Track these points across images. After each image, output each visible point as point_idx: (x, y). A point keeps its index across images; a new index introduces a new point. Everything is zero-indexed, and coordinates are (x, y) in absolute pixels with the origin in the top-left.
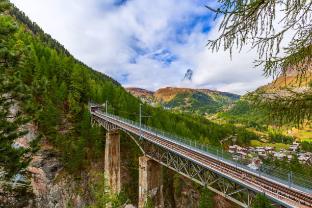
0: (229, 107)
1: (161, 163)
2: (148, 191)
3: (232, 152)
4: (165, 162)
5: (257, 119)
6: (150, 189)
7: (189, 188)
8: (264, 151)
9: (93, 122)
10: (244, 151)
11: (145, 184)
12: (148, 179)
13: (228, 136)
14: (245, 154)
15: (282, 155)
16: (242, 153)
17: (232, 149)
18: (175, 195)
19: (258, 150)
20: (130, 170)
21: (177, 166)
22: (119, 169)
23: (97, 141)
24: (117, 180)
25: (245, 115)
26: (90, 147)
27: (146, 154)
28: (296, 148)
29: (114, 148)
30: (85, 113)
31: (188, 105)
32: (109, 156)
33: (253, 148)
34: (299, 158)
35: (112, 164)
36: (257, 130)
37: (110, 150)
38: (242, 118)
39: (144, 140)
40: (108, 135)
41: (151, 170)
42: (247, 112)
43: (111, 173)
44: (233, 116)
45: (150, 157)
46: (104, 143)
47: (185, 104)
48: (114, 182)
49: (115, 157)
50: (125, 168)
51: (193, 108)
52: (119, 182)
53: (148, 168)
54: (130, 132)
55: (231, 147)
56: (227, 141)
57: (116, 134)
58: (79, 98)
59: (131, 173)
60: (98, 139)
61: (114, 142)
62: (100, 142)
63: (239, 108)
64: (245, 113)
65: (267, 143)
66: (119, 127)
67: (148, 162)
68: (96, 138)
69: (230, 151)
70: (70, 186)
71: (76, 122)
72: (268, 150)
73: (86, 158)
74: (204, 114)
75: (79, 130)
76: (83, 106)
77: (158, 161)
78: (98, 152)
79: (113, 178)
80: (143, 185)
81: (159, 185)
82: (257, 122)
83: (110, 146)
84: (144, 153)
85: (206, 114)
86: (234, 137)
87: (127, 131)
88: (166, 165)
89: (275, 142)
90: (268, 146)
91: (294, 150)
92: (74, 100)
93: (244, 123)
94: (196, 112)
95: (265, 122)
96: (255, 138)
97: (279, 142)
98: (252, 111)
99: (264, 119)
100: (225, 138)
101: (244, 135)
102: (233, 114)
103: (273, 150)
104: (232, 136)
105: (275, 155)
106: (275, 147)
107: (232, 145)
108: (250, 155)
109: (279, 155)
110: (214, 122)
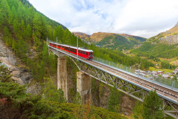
0: (138, 46)
1: (90, 75)
2: (82, 92)
4: (93, 75)
5: (155, 54)
6: (83, 90)
7: (108, 92)
8: (157, 73)
9: (50, 51)
10: (144, 73)
11: (80, 88)
12: (82, 85)
13: (135, 64)
14: (145, 75)
15: (167, 76)
16: (142, 74)
17: (137, 72)
18: (100, 95)
19: (153, 73)
20: (73, 81)
21: (99, 77)
22: (66, 80)
23: (52, 63)
24: (65, 86)
25: (148, 51)
26: (49, 67)
27: (81, 70)
28: (176, 72)
29: (63, 68)
30: (44, 45)
31: (112, 44)
32: (60, 72)
33: (150, 71)
34: (177, 78)
35: (61, 77)
36: (154, 61)
37: (60, 68)
38: (146, 53)
39: (80, 61)
40: (58, 59)
41: (84, 80)
42: (150, 49)
43: (61, 82)
44: (140, 52)
45: (84, 72)
46: (57, 64)
47: (110, 44)
48: (63, 87)
49: (63, 73)
50: (70, 80)
51: (115, 46)
52: (66, 87)
53: (82, 79)
54: (72, 57)
56: (135, 67)
57: (64, 59)
58: (40, 36)
59: (74, 83)
60: (53, 62)
61: (63, 64)
62: (55, 64)
63: (145, 47)
64: (148, 50)
65: (159, 69)
66: (65, 54)
67: (82, 75)
68: (52, 62)
70: (38, 88)
71: (39, 51)
72: (159, 73)
73: (46, 73)
74: (122, 50)
75: (41, 57)
76: (42, 42)
77: (88, 74)
78: (53, 70)
79: (63, 85)
80: (79, 88)
81: (89, 89)
82: (154, 56)
83: (60, 66)
84: (80, 69)
85: (123, 50)
87: (69, 56)
88: (93, 77)
89: (165, 68)
90: (159, 71)
91: (175, 74)
92: (36, 37)
93: (147, 56)
94: (117, 49)
95: (160, 56)
96: (152, 65)
97: (167, 68)
98: (153, 49)
99: (160, 54)
100: (133, 65)
101: (146, 64)
102: (140, 51)
103: (162, 73)
104: (137, 64)
105: (163, 76)
106: (164, 71)
107: (137, 69)
108: (148, 76)
109: (165, 76)
110: (127, 55)
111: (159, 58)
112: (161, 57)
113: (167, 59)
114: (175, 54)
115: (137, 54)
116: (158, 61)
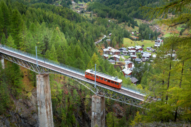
5: (130, 12)
8: (134, 51)
10: (118, 53)
13: (100, 36)
15: (148, 55)
17: (106, 52)
19: (130, 51)
25: (118, 5)
28: (159, 45)
33: (126, 49)
36: (129, 26)
38: (116, 12)
55: (105, 50)
56: (101, 42)
65: (136, 40)
69: (105, 55)
72: (138, 50)
82: (129, 16)
85: (73, 2)
86: (109, 37)
89: (143, 39)
90: (138, 45)
93: (117, 18)
96: (127, 35)
97: (147, 39)
99: (137, 11)
100: (99, 40)
101: (119, 35)
102: (106, 5)
103: (141, 49)
104: (105, 36)
105: (143, 56)
106: (143, 46)
107: (106, 47)
108: (123, 57)
109: (146, 54)
110: (83, 15)
111: (135, 20)
112: (139, 18)
113: (147, 21)
115: (101, 12)
116: (134, 25)
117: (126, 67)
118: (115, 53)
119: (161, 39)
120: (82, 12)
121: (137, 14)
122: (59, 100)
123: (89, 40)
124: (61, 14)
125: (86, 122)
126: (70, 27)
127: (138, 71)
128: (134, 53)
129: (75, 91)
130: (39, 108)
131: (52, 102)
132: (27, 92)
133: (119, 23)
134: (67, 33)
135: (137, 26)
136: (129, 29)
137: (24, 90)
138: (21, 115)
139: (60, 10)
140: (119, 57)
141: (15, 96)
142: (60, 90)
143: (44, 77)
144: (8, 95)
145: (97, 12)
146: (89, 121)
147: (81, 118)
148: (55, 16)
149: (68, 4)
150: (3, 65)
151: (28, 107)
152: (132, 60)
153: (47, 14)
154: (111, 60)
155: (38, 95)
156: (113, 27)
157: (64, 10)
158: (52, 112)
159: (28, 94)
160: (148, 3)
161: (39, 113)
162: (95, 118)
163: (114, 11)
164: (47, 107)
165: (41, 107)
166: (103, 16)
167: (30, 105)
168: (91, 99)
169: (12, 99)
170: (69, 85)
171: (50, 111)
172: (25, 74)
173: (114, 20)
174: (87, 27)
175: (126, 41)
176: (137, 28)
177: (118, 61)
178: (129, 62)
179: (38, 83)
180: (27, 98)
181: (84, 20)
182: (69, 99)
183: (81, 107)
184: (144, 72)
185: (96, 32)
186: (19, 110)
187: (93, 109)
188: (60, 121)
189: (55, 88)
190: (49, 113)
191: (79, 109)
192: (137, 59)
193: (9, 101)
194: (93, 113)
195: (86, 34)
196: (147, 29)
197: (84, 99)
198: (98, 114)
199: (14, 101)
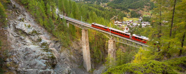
3: (116, 25)
5: (126, 6)
8: (129, 23)
10: (121, 24)
13: (113, 16)
16: (120, 25)
17: (115, 23)
25: (121, 3)
28: (141, 20)
29: (86, 36)
33: (125, 22)
34: (142, 25)
36: (126, 12)
38: (120, 6)
40: (83, 31)
44: (115, 5)
55: (115, 22)
56: (113, 19)
64: (121, 2)
65: (130, 18)
69: (115, 24)
74: (100, 4)
82: (126, 8)
85: (101, 3)
86: (117, 16)
89: (133, 17)
90: (130, 20)
94: (95, 2)
95: (129, 8)
96: (125, 16)
98: (124, 2)
101: (121, 16)
102: (115, 3)
103: (132, 22)
104: (115, 16)
105: (133, 24)
106: (133, 20)
107: (116, 21)
108: (123, 25)
109: (135, 24)
110: (105, 8)
111: (129, 9)
113: (134, 9)
114: (139, 6)
115: (113, 6)
116: (128, 11)
117: (125, 30)
118: (120, 24)
119: (142, 17)
120: (105, 7)
121: (129, 7)
122: (93, 43)
123: (108, 18)
124: (96, 7)
125: (106, 54)
126: (100, 12)
127: (131, 31)
128: (129, 24)
129: (101, 39)
130: (83, 46)
131: (89, 43)
132: (78, 38)
133: (121, 11)
134: (98, 15)
135: (130, 12)
136: (126, 13)
137: (77, 37)
138: (75, 49)
139: (96, 6)
140: (122, 25)
141: (73, 40)
142: (93, 38)
143: (85, 31)
144: (69, 39)
145: (111, 6)
146: (107, 54)
147: (104, 52)
148: (93, 8)
149: (99, 4)
150: (68, 26)
151: (78, 45)
152: (128, 27)
153: (90, 7)
154: (118, 27)
155: (82, 40)
156: (118, 13)
157: (97, 6)
158: (89, 48)
159: (78, 39)
160: (135, 1)
161: (83, 48)
162: (110, 52)
163: (119, 6)
164: (86, 45)
165: (84, 45)
166: (114, 8)
167: (79, 44)
168: (108, 43)
169: (71, 41)
170: (98, 36)
171: (88, 47)
172: (77, 30)
173: (119, 9)
174: (107, 12)
175: (125, 18)
176: (130, 13)
177: (121, 27)
178: (127, 27)
179: (83, 34)
180: (78, 41)
181: (105, 10)
182: (97, 43)
183: (103, 47)
184: (134, 32)
185: (111, 15)
186: (74, 46)
187: (109, 47)
188: (93, 53)
189: (91, 37)
190: (87, 48)
191: (102, 48)
192: (131, 26)
193: (70, 42)
194: (109, 49)
195: (106, 15)
196: (134, 13)
197: (105, 43)
198: (112, 50)
199: (72, 42)
